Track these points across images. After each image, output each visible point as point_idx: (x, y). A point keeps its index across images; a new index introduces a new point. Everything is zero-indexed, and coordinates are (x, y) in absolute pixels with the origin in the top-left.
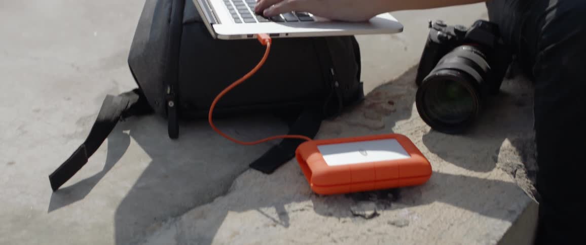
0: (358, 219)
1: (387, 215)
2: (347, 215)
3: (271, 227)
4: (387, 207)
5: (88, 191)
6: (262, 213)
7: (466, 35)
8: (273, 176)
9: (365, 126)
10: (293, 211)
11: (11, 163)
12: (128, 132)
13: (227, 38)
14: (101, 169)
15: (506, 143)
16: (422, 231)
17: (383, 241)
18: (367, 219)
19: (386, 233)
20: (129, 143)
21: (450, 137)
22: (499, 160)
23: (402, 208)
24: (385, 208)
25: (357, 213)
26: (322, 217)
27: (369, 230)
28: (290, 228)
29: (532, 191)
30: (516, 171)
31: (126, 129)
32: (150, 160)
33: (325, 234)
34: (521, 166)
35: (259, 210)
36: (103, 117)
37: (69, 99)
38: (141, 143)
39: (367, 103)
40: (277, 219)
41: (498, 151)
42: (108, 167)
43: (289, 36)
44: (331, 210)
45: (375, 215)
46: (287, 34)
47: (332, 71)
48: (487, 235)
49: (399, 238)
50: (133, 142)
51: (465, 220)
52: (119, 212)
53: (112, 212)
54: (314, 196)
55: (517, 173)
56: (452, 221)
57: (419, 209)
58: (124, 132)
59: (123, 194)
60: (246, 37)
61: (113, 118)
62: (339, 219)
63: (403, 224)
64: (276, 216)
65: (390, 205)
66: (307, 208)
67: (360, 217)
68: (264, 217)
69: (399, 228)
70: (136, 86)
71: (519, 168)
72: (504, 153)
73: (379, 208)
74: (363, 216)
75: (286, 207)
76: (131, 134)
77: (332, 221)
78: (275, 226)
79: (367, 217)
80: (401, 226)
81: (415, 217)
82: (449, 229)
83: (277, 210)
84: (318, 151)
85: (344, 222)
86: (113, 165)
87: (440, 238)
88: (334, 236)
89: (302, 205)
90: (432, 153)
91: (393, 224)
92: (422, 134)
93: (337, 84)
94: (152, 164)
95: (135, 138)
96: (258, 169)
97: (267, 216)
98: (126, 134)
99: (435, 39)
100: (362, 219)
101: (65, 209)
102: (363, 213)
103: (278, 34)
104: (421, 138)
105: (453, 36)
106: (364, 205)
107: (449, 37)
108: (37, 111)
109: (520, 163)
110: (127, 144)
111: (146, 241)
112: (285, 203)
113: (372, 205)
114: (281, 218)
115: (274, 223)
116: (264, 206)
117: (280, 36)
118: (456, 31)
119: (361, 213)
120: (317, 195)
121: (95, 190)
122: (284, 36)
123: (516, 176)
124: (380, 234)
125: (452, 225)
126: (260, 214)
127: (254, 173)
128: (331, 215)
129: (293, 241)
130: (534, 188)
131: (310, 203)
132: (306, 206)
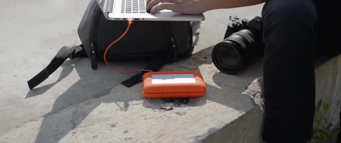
0: (162, 110)
1: (177, 109)
2: (158, 108)
3: (119, 111)
4: (179, 105)
5: (46, 91)
6: (118, 104)
7: (247, 24)
8: (130, 88)
9: (187, 68)
10: (133, 105)
11: (15, 76)
12: (74, 65)
13: (113, 20)
14: (55, 81)
15: (256, 81)
16: (190, 118)
17: (169, 121)
18: (167, 110)
19: (172, 117)
20: (73, 70)
21: (228, 76)
22: (248, 88)
23: (186, 107)
24: (178, 106)
25: (162, 107)
26: (144, 108)
27: (165, 115)
28: (127, 112)
29: (262, 105)
30: (256, 94)
31: (73, 64)
32: (79, 78)
33: (142, 116)
34: (259, 92)
35: (116, 103)
36: (59, 56)
37: (51, 48)
38: (78, 71)
39: (193, 57)
40: (123, 107)
41: (249, 84)
42: (59, 80)
43: (144, 20)
44: (150, 105)
45: (171, 109)
46: (143, 19)
47: (172, 39)
48: (222, 122)
49: (177, 120)
50: (74, 69)
51: (214, 114)
52: (57, 101)
53: (54, 100)
54: (145, 99)
55: (256, 95)
56: (208, 115)
57: (194, 108)
58: (72, 65)
59: (61, 93)
60: (122, 20)
61: (64, 57)
62: (153, 110)
63: (182, 113)
64: (123, 106)
65: (180, 105)
66: (140, 103)
67: (163, 110)
68: (117, 106)
69: (180, 116)
70: (81, 43)
71: (258, 93)
72: (253, 85)
73: (174, 106)
74: (165, 109)
75: (130, 103)
76: (75, 66)
77: (149, 110)
78: (121, 110)
79: (167, 109)
80: (181, 115)
81: (190, 111)
82: (204, 118)
83: (125, 103)
84: (151, 77)
85: (155, 111)
86: (61, 80)
87: (198, 122)
88: (147, 117)
89: (138, 102)
90: (215, 82)
91: (178, 113)
92: (214, 73)
93: (174, 46)
94: (80, 80)
95: (76, 68)
96: (124, 85)
97: (119, 106)
98: (72, 66)
99: (231, 26)
100: (165, 110)
101: (33, 98)
102: (165, 108)
103: (138, 19)
104: (212, 75)
105: (240, 24)
106: (167, 104)
107: (238, 25)
108: (35, 53)
109: (260, 90)
110: (71, 70)
111: (59, 113)
112: (130, 101)
113: (172, 104)
114: (125, 108)
115: (121, 109)
116: (119, 101)
117: (140, 20)
118: (243, 22)
119: (164, 107)
120: (147, 98)
121: (49, 90)
122: (142, 20)
123: (256, 97)
124: (169, 117)
125: (207, 116)
126: (116, 105)
127: (122, 86)
128: (149, 107)
129: (126, 117)
130: (263, 103)
131: (142, 101)
132: (140, 102)
